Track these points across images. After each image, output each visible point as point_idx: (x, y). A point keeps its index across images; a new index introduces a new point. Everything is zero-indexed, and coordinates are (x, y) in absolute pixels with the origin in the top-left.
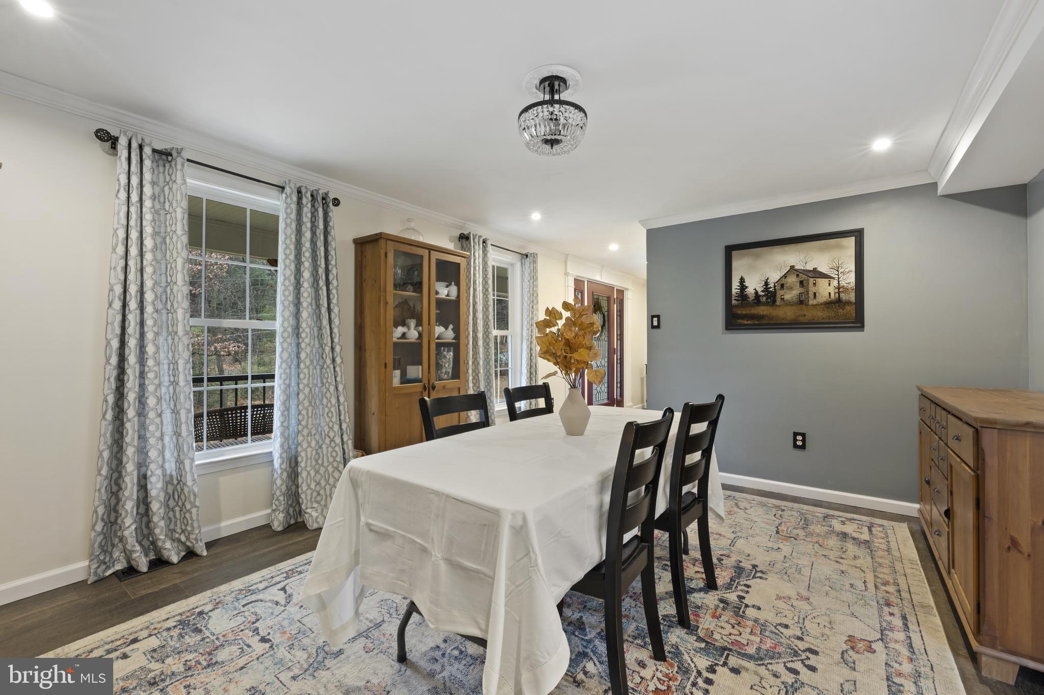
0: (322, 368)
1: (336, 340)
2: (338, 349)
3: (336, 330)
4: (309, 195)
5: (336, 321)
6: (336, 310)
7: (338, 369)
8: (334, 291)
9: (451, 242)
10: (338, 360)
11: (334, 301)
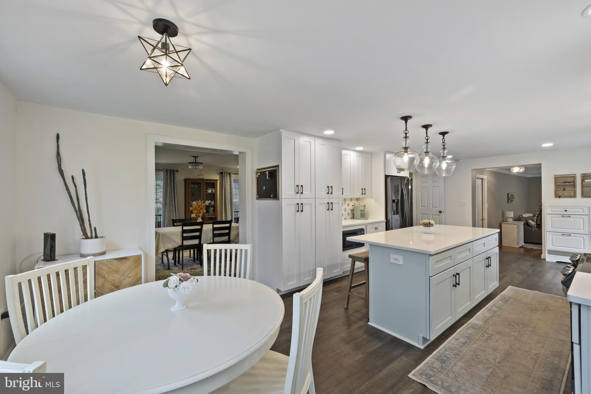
0: (173, 213)
1: (176, 206)
2: (176, 208)
3: (176, 203)
4: (169, 171)
5: (176, 201)
6: (176, 198)
7: (176, 213)
8: (176, 194)
9: (218, 174)
10: (177, 211)
11: (176, 196)
